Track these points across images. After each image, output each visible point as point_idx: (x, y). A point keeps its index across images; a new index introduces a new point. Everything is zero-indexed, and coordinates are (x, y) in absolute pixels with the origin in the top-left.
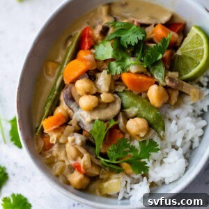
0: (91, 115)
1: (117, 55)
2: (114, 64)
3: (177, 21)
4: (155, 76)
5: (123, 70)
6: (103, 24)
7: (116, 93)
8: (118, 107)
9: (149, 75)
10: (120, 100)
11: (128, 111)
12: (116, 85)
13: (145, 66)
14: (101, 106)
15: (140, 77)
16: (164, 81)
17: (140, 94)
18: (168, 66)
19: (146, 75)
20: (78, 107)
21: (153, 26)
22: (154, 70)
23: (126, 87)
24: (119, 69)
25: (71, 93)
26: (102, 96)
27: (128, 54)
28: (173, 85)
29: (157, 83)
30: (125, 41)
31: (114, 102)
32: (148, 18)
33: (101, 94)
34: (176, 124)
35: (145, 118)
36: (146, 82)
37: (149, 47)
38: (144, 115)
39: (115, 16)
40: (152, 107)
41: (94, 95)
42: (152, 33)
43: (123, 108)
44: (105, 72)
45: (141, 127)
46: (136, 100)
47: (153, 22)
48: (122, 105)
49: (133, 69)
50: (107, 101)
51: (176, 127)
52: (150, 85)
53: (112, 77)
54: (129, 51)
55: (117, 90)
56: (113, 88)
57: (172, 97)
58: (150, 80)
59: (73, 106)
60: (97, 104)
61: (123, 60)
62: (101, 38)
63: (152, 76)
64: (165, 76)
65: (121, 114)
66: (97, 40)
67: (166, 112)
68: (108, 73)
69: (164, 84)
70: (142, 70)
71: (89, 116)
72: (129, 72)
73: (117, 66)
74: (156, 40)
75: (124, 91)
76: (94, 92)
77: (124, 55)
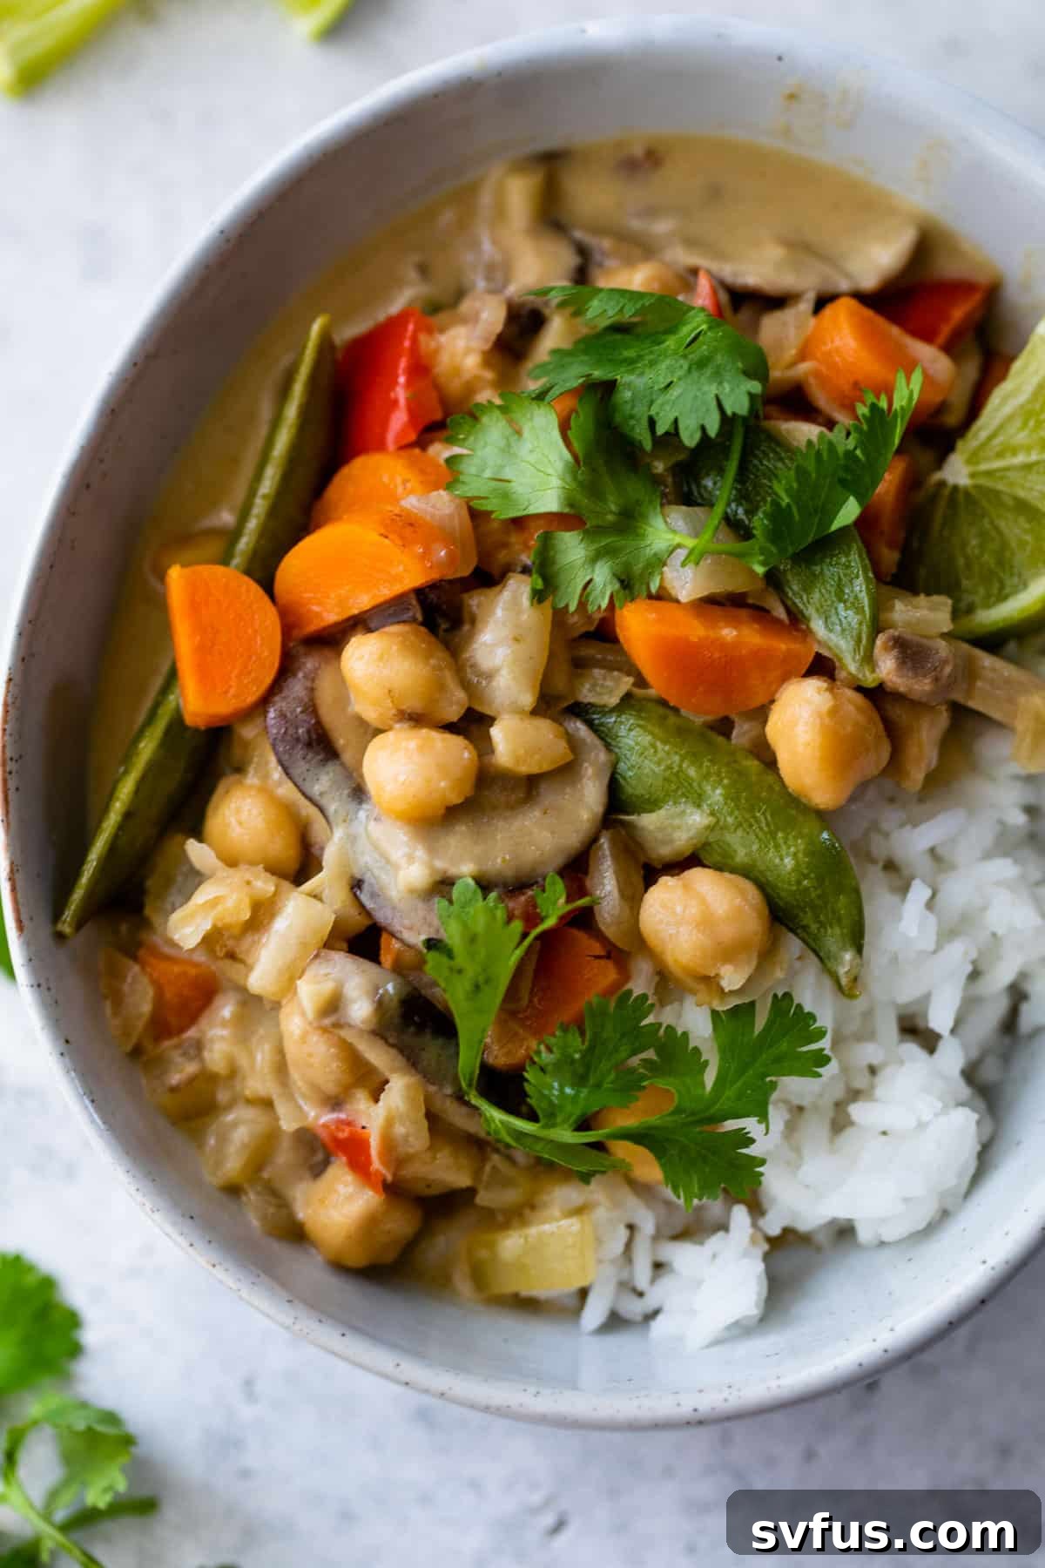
0: (432, 851)
1: (592, 488)
2: (572, 549)
3: (948, 268)
4: (818, 626)
5: (627, 584)
6: (512, 290)
7: (579, 711)
8: (590, 796)
9: (780, 613)
10: (603, 756)
11: (648, 822)
12: (580, 665)
13: (760, 570)
14: (496, 795)
15: (728, 633)
16: (869, 660)
17: (724, 727)
18: (890, 557)
19: (760, 614)
20: (359, 793)
21: (805, 306)
22: (807, 589)
23: (641, 682)
24: (602, 577)
25: (312, 708)
26: (496, 732)
27: (656, 481)
28: (920, 686)
29: (822, 667)
30: (641, 411)
31: (566, 771)
32: (775, 253)
33: (489, 720)
34: (930, 905)
35: (746, 872)
36: (761, 659)
37: (778, 443)
38: (741, 856)
39: (578, 234)
40: (791, 806)
41: (450, 728)
42: (803, 355)
43: (618, 804)
44: (517, 591)
45: (728, 933)
46: (695, 758)
47: (807, 282)
48: (614, 789)
49: (686, 583)
50: (524, 769)
51: (932, 920)
52: (785, 678)
53: (559, 618)
54: (659, 467)
55: (586, 695)
56: (560, 684)
57: (912, 751)
58: (782, 645)
59: (324, 782)
60: (468, 789)
61: (629, 521)
62: (489, 375)
63: (796, 621)
64: (877, 627)
65: (604, 842)
66: (470, 389)
67: (875, 826)
68: (539, 596)
69: (870, 680)
70: (737, 585)
71: (420, 853)
72: (662, 596)
73: (594, 560)
74: (821, 399)
75: (627, 700)
76: (453, 713)
77: (635, 488)
